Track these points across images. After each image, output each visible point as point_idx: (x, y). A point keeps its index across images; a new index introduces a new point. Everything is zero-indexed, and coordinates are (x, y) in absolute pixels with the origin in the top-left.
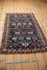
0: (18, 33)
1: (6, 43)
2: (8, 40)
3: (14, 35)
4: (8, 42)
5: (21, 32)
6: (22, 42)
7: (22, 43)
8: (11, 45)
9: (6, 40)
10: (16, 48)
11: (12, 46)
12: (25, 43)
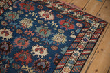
0: (37, 50)
1: (87, 37)
2: (79, 42)
3: (54, 48)
4: (79, 38)
5: (25, 50)
6: (49, 22)
7: (51, 21)
8: (78, 27)
9: (83, 43)
10: (69, 18)
11: (77, 24)
12: (45, 17)
